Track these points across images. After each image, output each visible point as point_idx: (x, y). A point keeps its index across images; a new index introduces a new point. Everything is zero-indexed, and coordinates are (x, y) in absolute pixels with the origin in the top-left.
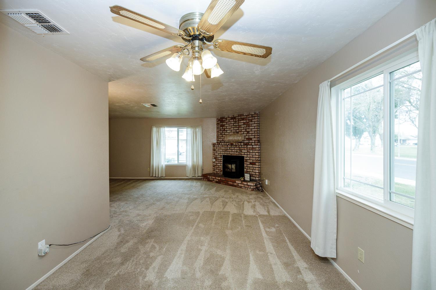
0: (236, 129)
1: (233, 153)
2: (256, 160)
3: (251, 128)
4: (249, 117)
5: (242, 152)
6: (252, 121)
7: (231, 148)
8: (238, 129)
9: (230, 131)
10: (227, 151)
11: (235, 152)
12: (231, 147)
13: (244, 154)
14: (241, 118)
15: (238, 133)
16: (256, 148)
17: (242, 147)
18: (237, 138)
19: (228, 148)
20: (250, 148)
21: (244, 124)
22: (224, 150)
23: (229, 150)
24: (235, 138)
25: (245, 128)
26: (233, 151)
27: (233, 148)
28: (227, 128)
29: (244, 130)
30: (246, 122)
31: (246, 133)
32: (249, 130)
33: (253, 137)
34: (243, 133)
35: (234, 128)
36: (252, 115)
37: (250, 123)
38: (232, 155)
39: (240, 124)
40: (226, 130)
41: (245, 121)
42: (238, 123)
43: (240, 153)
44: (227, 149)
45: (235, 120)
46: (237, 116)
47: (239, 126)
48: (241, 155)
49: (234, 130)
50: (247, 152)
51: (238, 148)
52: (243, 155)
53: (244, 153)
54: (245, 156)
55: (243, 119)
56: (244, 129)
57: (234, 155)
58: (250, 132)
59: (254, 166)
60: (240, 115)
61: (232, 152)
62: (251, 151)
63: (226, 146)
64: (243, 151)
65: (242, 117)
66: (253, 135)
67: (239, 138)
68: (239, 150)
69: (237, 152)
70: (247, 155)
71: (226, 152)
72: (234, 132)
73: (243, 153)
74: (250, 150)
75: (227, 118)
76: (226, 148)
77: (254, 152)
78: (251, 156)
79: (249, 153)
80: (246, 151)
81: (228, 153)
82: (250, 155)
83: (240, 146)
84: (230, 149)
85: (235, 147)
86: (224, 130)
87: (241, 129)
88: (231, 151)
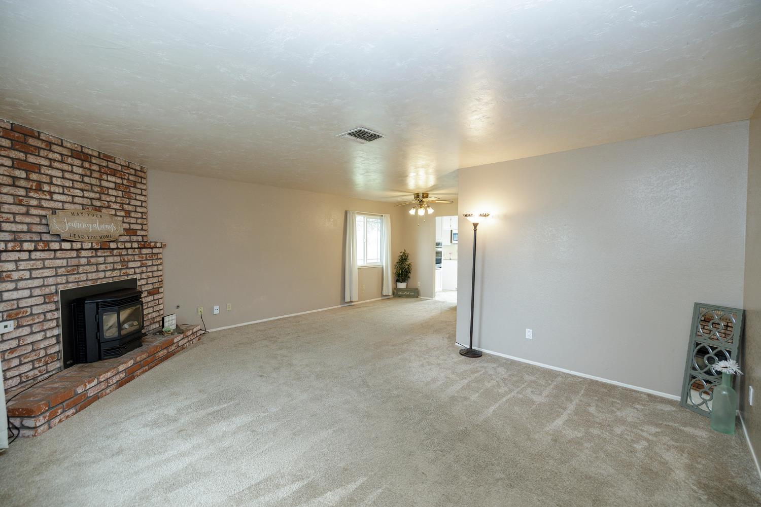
0: (92, 195)
1: (102, 275)
2: (158, 282)
3: (133, 202)
4: (128, 172)
5: (127, 268)
6: (135, 187)
7: (93, 260)
8: (100, 199)
9: (70, 199)
10: (78, 273)
11: (110, 270)
12: (92, 257)
13: (135, 273)
14: (107, 167)
15: (98, 209)
16: (157, 254)
17: (128, 254)
18: (103, 226)
19: (84, 261)
20: (146, 254)
21: (117, 187)
22: (60, 271)
23: (88, 268)
24: (97, 227)
25: (119, 199)
26: (102, 267)
27: (101, 260)
28: (51, 183)
29: (117, 206)
30: (122, 184)
31: (123, 214)
32: (131, 208)
33: (139, 227)
34: (113, 212)
35: (82, 190)
36: (136, 170)
37: (132, 190)
38: (99, 282)
39: (104, 184)
40: (46, 188)
41: (119, 181)
42: (100, 180)
43: (124, 271)
44: (78, 266)
45: (87, 165)
46: (96, 154)
47: (103, 191)
48: (126, 278)
49: (83, 197)
50: (141, 266)
51: (118, 259)
52: (130, 277)
53: (133, 270)
54: (138, 276)
55: (114, 173)
56: (116, 202)
57: (105, 281)
58: (133, 214)
59: (156, 297)
60: (105, 155)
61: (98, 271)
62: (150, 263)
63: (74, 254)
64: (131, 265)
65: (111, 165)
66: (139, 221)
67: (108, 227)
68: (121, 261)
69: (114, 269)
70: (142, 273)
71: (72, 278)
72: (83, 205)
73: (131, 271)
74: (147, 259)
75: (50, 143)
76: (74, 262)
77: (154, 263)
78: (150, 274)
79: (144, 269)
80: (139, 264)
81: (84, 277)
82: (147, 272)
83: (124, 252)
84: (88, 264)
85: (108, 254)
86: (39, 189)
87: (108, 200)
88: (94, 268)
